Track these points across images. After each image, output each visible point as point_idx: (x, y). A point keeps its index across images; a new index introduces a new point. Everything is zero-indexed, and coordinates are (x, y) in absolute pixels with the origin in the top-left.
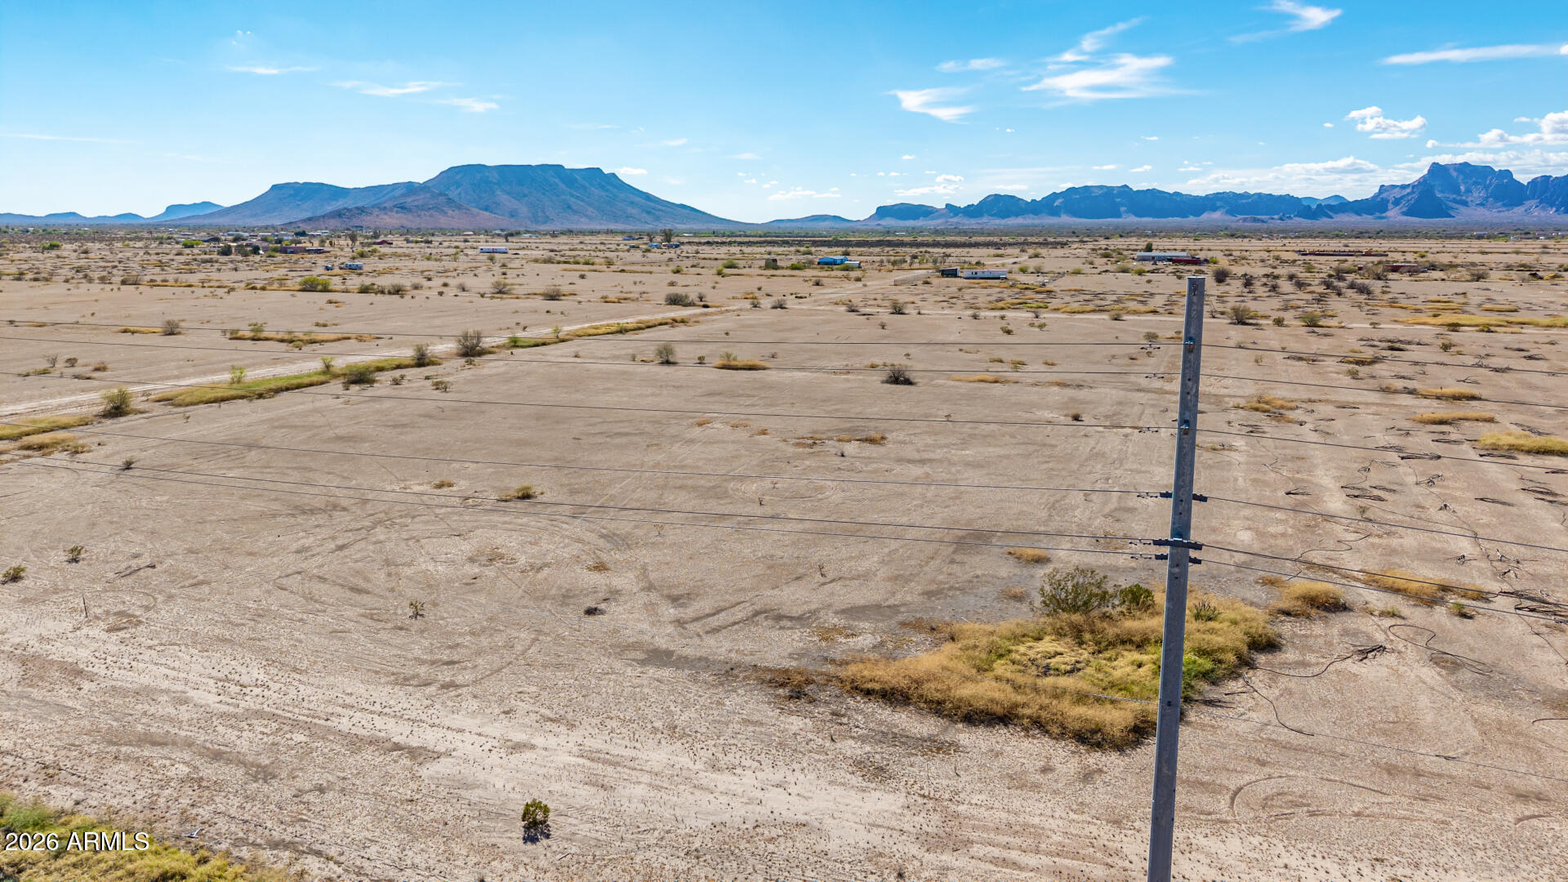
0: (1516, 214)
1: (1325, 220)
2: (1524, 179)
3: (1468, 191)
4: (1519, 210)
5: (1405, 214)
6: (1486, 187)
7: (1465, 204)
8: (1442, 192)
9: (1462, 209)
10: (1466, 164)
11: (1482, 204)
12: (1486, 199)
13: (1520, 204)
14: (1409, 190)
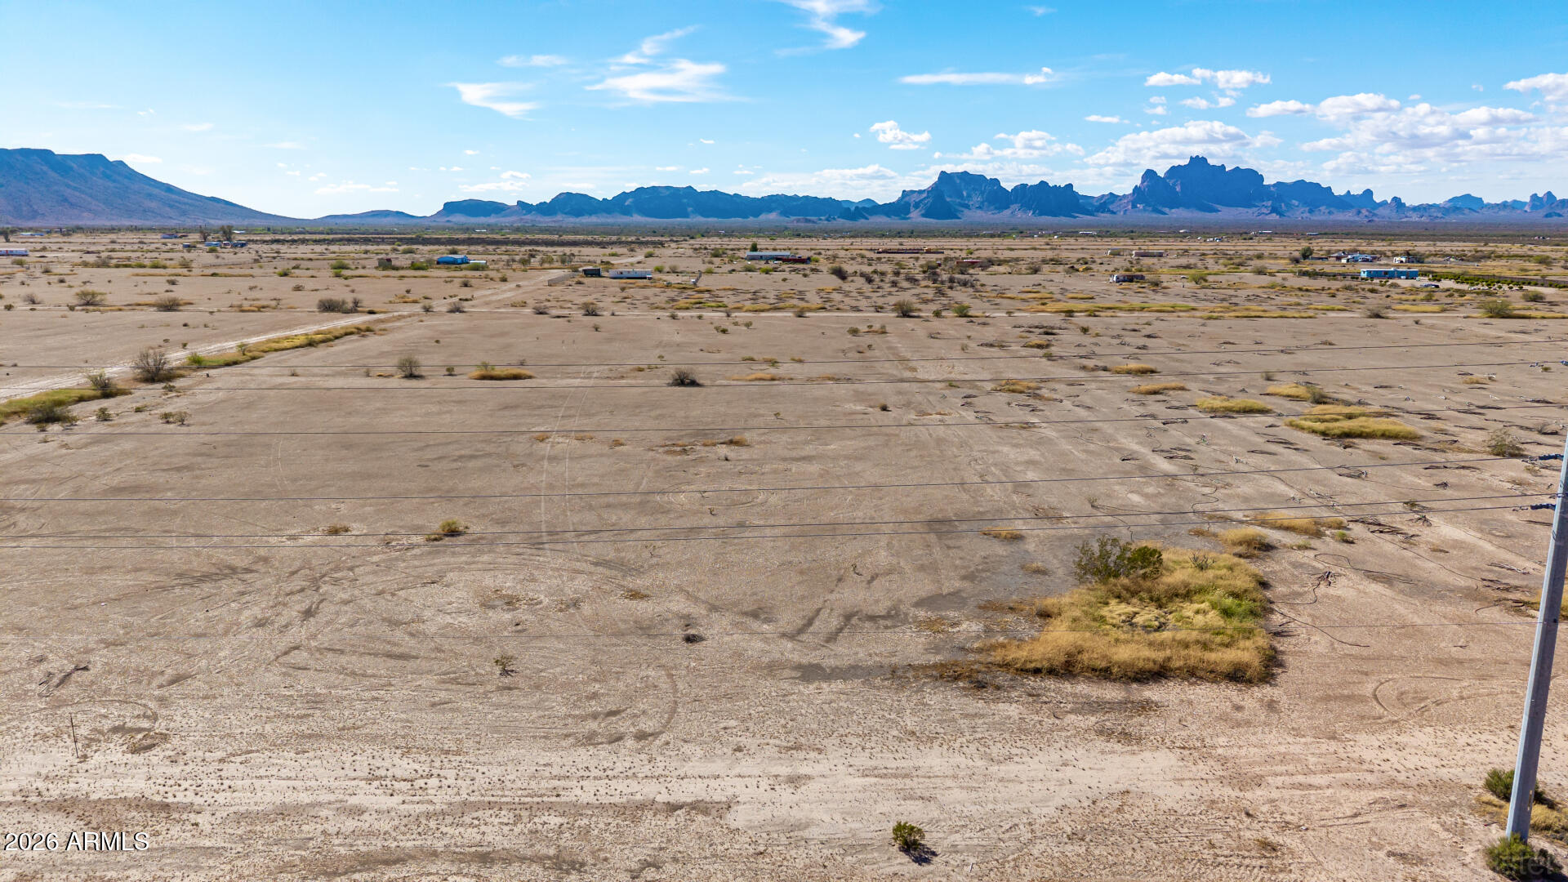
0: (1005, 216)
1: (863, 220)
2: (1008, 186)
3: (969, 196)
4: (1007, 212)
5: (924, 216)
6: (982, 193)
7: (967, 207)
8: (950, 196)
9: (966, 211)
10: (966, 173)
11: (979, 208)
12: (983, 203)
13: (1007, 207)
14: (925, 195)
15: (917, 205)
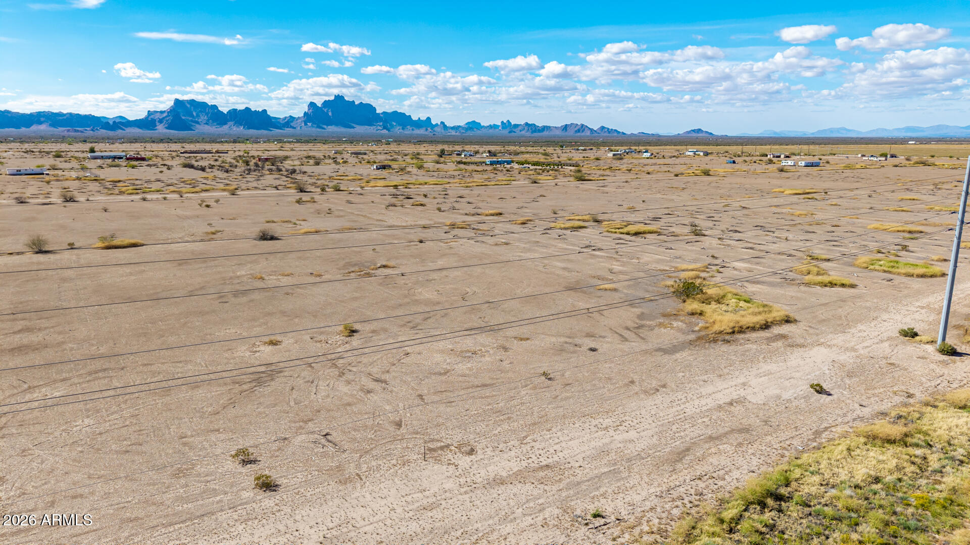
2: (225, 110)
10: (193, 101)
11: (207, 124)
12: (208, 120)
13: (225, 124)
14: (165, 115)
15: (161, 121)
